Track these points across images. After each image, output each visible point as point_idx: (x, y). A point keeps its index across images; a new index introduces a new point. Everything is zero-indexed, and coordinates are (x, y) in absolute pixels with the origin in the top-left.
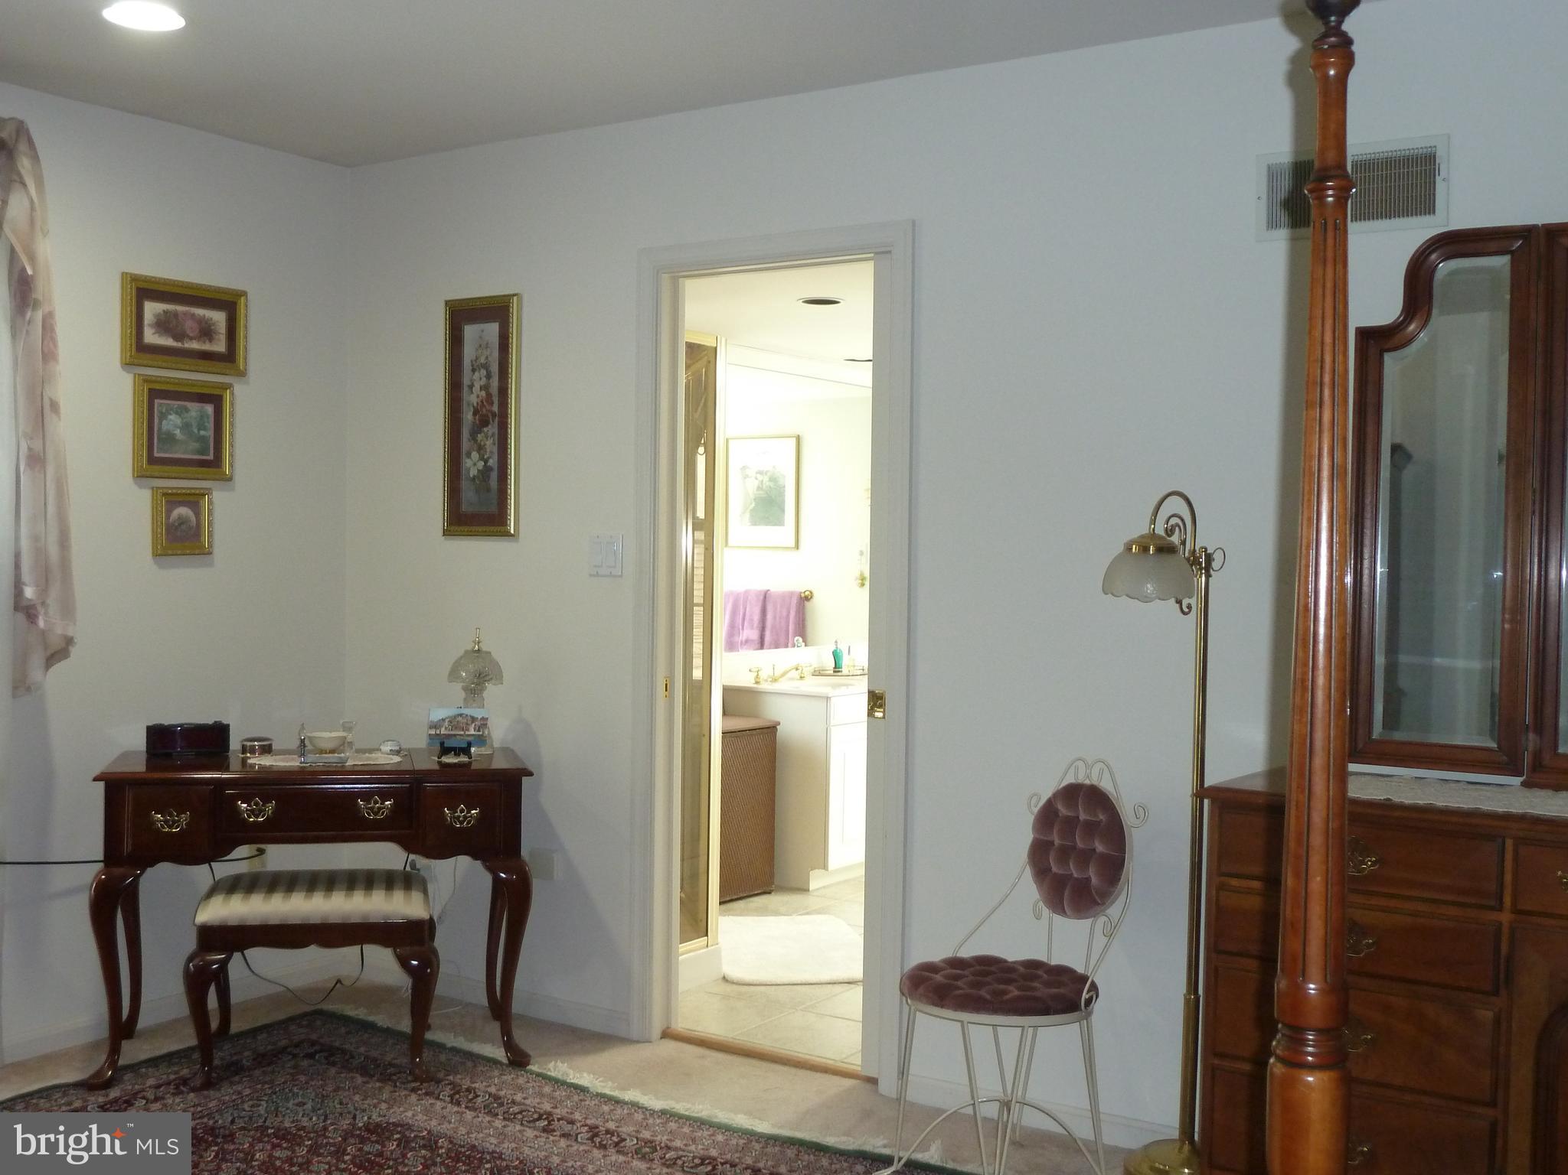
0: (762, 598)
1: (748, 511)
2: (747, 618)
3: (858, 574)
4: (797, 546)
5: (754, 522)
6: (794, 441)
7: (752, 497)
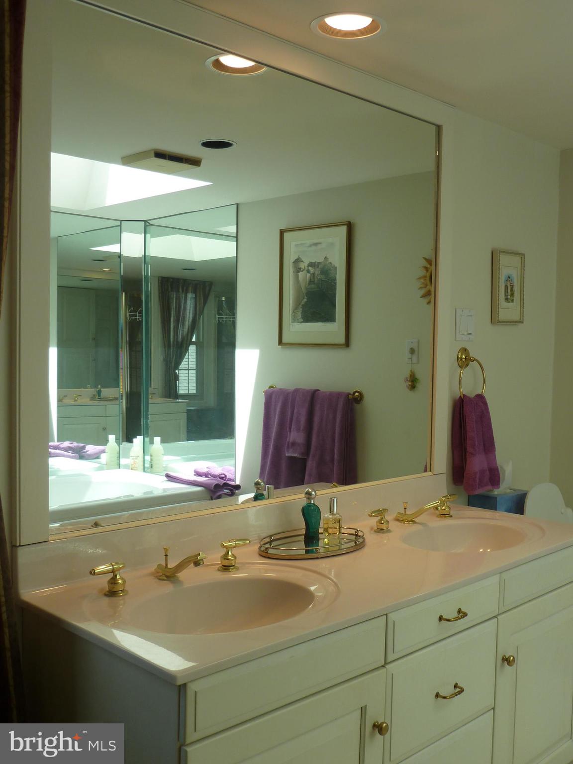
0: (309, 398)
1: (301, 306)
2: (294, 418)
3: (407, 374)
4: (347, 344)
5: (307, 318)
6: (343, 230)
7: (304, 291)
